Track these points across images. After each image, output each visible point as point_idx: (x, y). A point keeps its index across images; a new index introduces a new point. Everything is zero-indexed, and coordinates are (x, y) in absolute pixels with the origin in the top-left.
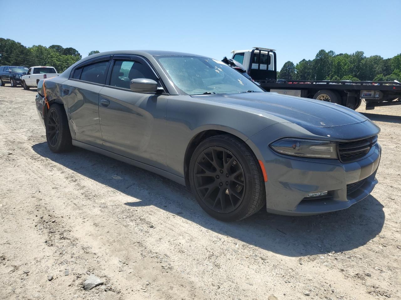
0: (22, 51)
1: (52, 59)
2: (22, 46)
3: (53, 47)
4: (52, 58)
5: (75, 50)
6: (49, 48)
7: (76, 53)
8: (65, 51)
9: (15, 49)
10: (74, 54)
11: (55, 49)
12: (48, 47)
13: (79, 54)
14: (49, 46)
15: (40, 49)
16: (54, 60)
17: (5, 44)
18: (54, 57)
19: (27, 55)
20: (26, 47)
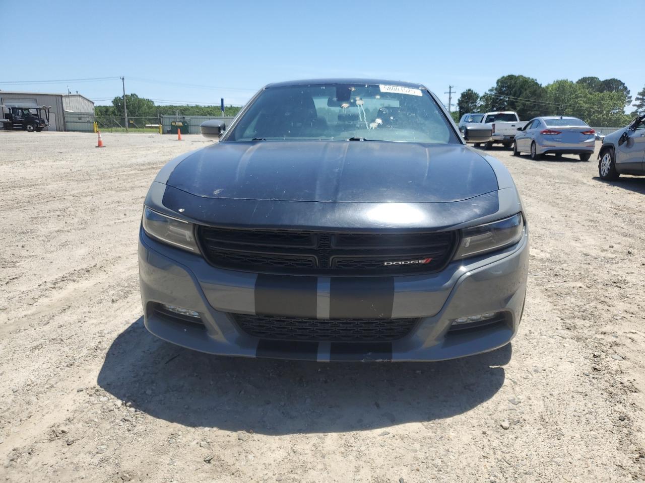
0: (535, 91)
1: (577, 100)
2: (537, 84)
3: (583, 81)
4: (577, 98)
5: (621, 81)
6: (577, 82)
7: (621, 87)
8: (601, 85)
9: (526, 90)
10: (617, 88)
11: (585, 84)
12: (574, 82)
13: (626, 88)
14: (577, 80)
15: (562, 86)
16: (579, 102)
17: (515, 83)
18: (581, 97)
19: (540, 96)
20: (541, 85)
